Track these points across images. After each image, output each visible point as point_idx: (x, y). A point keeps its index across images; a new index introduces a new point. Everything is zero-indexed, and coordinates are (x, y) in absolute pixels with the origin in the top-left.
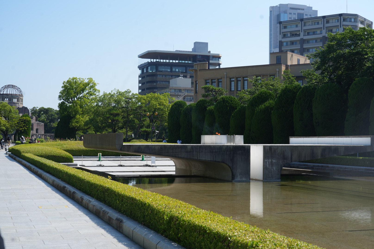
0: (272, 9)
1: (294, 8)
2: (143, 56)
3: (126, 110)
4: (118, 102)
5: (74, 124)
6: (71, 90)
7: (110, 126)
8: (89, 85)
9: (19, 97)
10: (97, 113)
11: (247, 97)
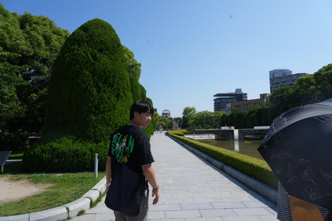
0: (270, 72)
1: (280, 71)
2: (215, 96)
3: (207, 118)
4: (203, 115)
5: (188, 123)
6: (187, 111)
7: (201, 124)
8: (193, 109)
9: (169, 114)
10: (196, 119)
11: (247, 112)
